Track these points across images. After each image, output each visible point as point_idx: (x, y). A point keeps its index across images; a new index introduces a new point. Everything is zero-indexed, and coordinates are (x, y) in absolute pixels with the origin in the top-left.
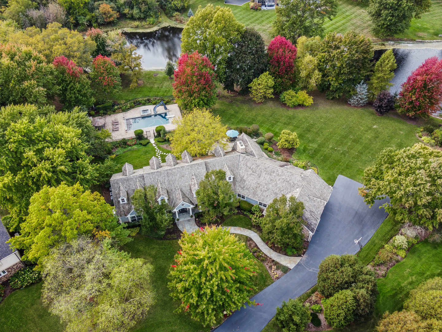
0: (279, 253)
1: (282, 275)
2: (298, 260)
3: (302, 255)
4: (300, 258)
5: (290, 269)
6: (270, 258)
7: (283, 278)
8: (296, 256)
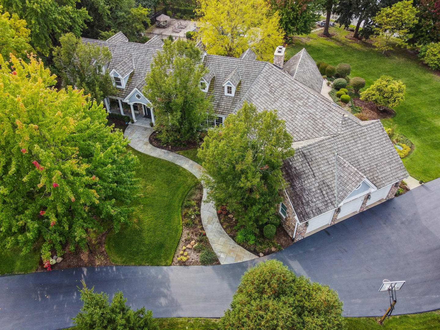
0: (225, 229)
1: (196, 263)
2: (246, 256)
3: (261, 254)
4: (254, 257)
5: (219, 264)
6: (202, 229)
7: (192, 268)
8: (249, 250)
